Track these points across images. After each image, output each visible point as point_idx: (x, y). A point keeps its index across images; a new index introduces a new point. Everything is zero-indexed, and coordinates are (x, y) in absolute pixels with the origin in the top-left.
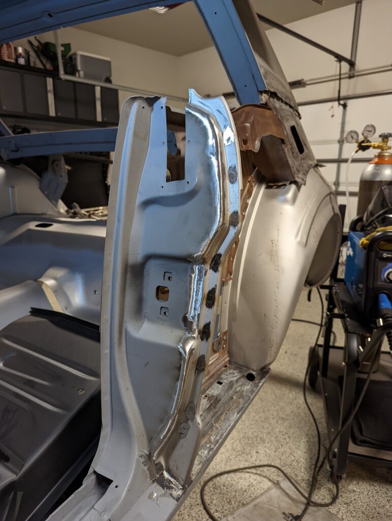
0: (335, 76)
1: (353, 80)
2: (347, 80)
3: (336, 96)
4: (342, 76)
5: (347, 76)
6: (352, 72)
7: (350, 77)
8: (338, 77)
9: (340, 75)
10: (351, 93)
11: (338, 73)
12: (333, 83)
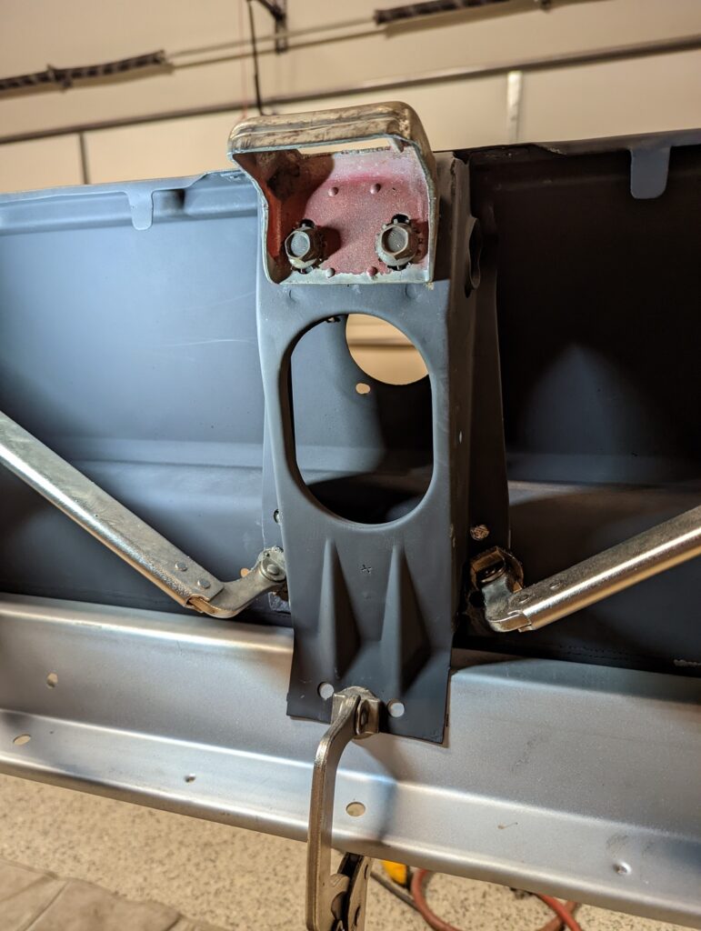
0: (241, 43)
1: (284, 57)
2: (272, 58)
3: (251, 96)
4: (261, 46)
5: (270, 45)
6: (281, 35)
7: (280, 49)
8: (248, 49)
9: (254, 41)
10: (285, 90)
11: (247, 35)
12: (236, 64)
